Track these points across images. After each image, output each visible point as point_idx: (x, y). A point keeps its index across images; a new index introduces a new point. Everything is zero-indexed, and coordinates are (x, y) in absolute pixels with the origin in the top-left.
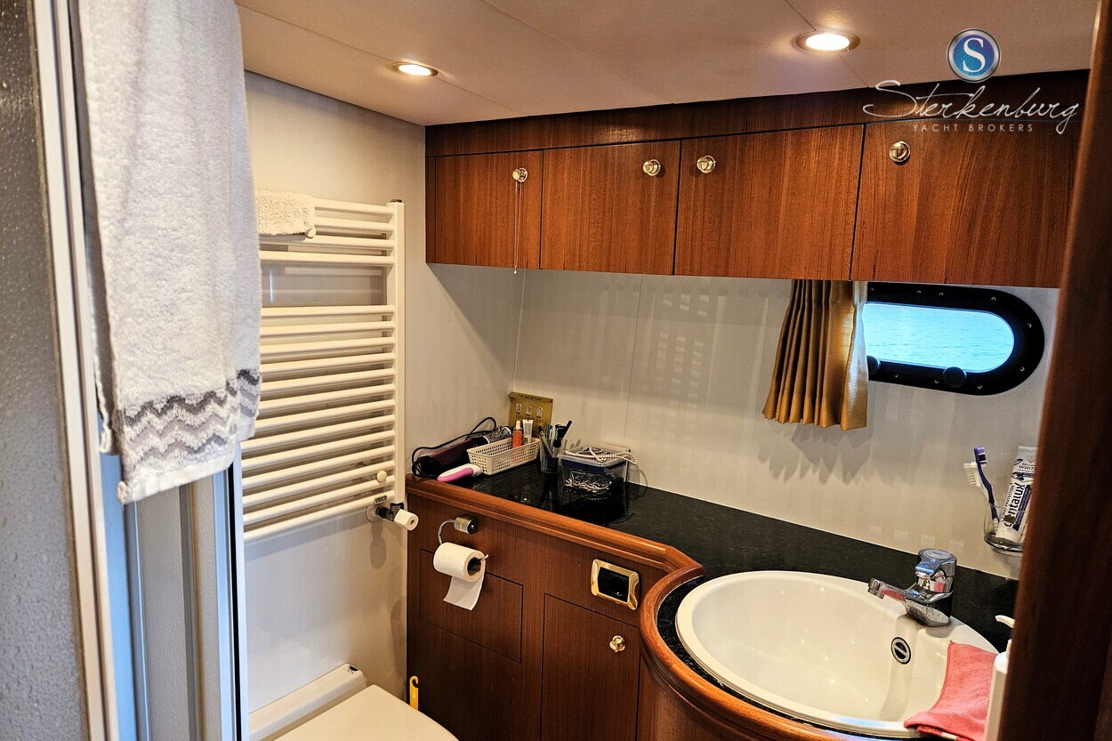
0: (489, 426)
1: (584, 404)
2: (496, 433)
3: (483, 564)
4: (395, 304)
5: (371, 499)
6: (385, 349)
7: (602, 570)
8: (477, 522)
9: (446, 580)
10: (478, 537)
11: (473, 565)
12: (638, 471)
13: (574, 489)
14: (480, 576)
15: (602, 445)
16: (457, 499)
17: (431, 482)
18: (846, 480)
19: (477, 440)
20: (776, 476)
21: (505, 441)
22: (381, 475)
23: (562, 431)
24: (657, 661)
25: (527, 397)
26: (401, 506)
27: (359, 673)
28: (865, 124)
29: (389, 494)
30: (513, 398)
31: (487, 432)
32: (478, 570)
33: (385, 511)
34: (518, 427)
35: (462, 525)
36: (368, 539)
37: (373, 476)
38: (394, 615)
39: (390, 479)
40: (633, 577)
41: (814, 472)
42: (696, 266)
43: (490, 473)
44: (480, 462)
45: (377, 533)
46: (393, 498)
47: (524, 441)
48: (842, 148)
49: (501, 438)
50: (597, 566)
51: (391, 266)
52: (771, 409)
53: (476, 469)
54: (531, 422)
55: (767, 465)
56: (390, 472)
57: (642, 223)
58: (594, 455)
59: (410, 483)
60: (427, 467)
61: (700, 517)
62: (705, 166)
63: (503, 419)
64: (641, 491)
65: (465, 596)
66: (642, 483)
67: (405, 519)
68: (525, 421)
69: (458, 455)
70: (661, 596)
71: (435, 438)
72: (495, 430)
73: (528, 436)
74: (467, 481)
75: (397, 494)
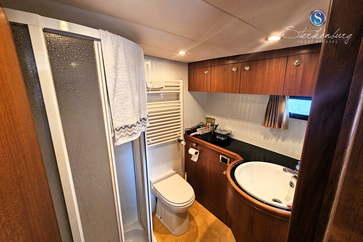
0: (202, 124)
1: (222, 120)
2: (203, 126)
3: (198, 153)
4: (181, 100)
5: (176, 139)
6: (179, 109)
7: (222, 157)
8: (197, 145)
9: (191, 155)
10: (197, 147)
11: (196, 153)
12: (233, 135)
13: (219, 139)
14: (198, 155)
15: (225, 129)
16: (193, 140)
17: (188, 136)
18: (282, 141)
19: (199, 127)
20: (265, 139)
21: (205, 127)
22: (178, 134)
23: (217, 126)
25: (210, 118)
26: (183, 140)
27: (175, 171)
28: (288, 57)
29: (180, 138)
30: (207, 118)
31: (201, 125)
32: (197, 154)
33: (180, 141)
34: (208, 125)
35: (194, 145)
36: (177, 146)
37: (177, 134)
38: (182, 160)
39: (180, 135)
40: (229, 160)
41: (275, 139)
42: (245, 92)
43: (201, 134)
44: (199, 132)
46: (181, 139)
47: (209, 127)
48: (281, 63)
49: (204, 127)
50: (221, 156)
51: (180, 93)
52: (263, 124)
54: (210, 124)
55: (263, 136)
56: (180, 134)
57: (232, 82)
58: (223, 132)
59: (184, 136)
60: (188, 132)
61: (246, 147)
62: (247, 68)
63: (205, 122)
64: (234, 140)
65: (195, 159)
66: (234, 138)
67: (183, 143)
68: (209, 123)
69: (194, 130)
70: (232, 166)
71: (190, 126)
72: (203, 125)
73: (210, 127)
74: (196, 136)
75: (182, 138)
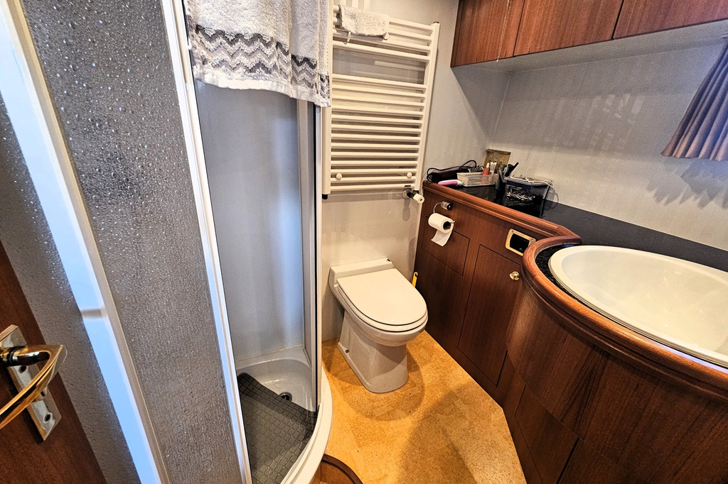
0: (472, 165)
1: (529, 154)
2: (476, 169)
3: (452, 225)
4: (427, 85)
5: (403, 185)
6: (420, 109)
7: (514, 235)
8: (453, 205)
9: (434, 231)
10: (452, 213)
11: (446, 225)
12: (554, 193)
13: (511, 197)
14: (450, 231)
15: (533, 178)
16: (445, 193)
17: (435, 184)
19: (463, 169)
21: (479, 173)
22: (409, 174)
23: (511, 168)
24: (528, 274)
25: (496, 151)
26: (418, 192)
27: (391, 263)
29: (412, 185)
30: (489, 152)
31: (470, 167)
32: (449, 228)
33: (411, 194)
34: (488, 166)
35: (445, 205)
36: (402, 207)
37: (405, 174)
38: (411, 243)
39: (413, 178)
40: (533, 241)
41: (696, 199)
43: (466, 186)
44: (462, 179)
45: (407, 204)
46: (414, 188)
47: (489, 173)
49: (477, 171)
50: (511, 232)
51: (428, 62)
53: (459, 182)
54: (495, 163)
56: (414, 174)
58: (527, 180)
59: (425, 184)
60: (436, 177)
63: (480, 163)
64: (553, 205)
65: (441, 239)
66: (555, 201)
67: (419, 198)
68: (492, 163)
69: (452, 174)
71: (441, 166)
72: (476, 167)
73: (492, 172)
74: (454, 186)
75: (417, 186)
